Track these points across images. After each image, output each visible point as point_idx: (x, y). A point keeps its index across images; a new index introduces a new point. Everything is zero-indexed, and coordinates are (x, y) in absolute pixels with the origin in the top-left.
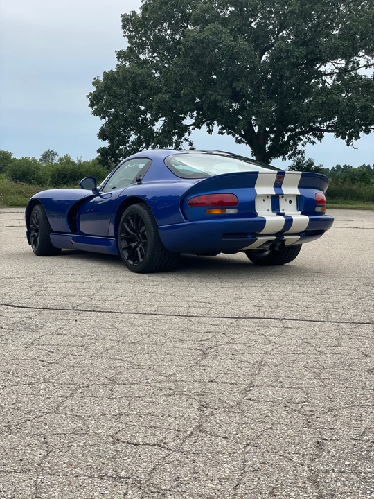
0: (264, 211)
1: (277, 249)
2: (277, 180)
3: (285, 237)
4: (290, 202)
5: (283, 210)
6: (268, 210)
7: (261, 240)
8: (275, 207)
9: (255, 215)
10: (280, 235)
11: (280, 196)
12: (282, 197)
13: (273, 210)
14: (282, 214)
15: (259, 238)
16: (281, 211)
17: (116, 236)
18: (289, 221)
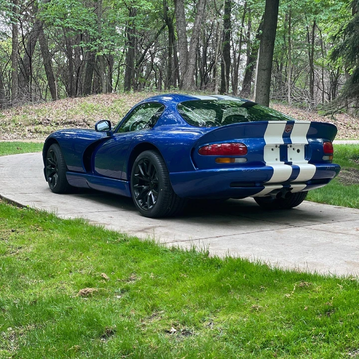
0: (272, 160)
1: (283, 197)
2: (286, 130)
3: (292, 186)
4: (298, 151)
5: (291, 159)
6: (276, 159)
7: (268, 189)
8: (284, 157)
9: (263, 164)
10: (287, 184)
11: (289, 145)
12: (291, 146)
13: (281, 160)
14: (290, 164)
15: (266, 187)
16: (289, 161)
17: (129, 179)
18: (296, 170)
